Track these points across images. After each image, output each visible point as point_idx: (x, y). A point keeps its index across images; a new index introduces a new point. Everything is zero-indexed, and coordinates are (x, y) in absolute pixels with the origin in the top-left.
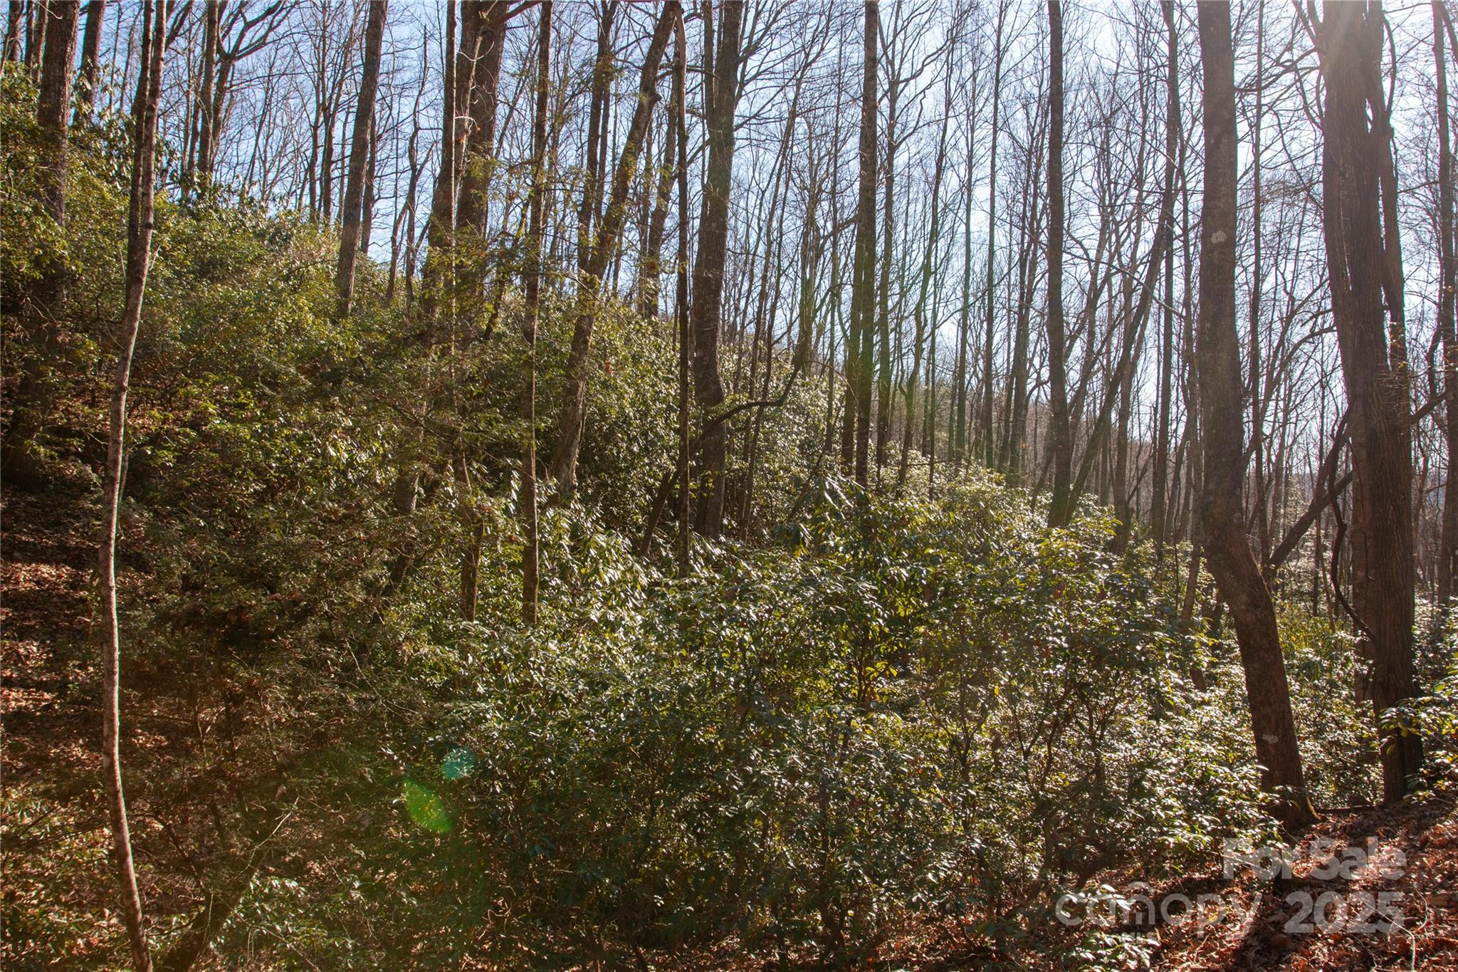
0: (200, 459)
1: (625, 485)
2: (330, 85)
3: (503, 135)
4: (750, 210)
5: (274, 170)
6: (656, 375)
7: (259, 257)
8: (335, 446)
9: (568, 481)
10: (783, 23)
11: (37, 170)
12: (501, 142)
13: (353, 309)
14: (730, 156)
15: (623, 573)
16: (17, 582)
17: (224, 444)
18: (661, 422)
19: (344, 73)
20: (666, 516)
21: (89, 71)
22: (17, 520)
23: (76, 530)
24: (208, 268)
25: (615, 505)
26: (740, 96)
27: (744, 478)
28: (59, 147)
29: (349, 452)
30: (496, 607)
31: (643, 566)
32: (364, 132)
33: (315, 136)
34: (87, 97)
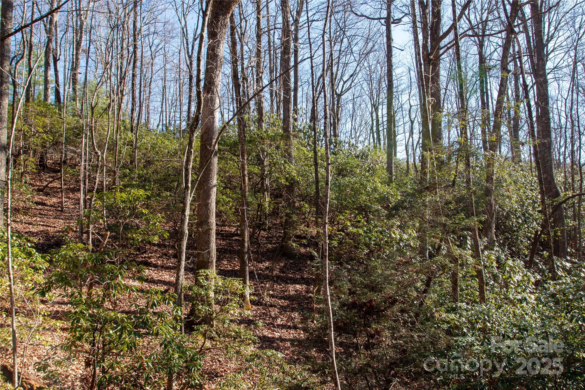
0: (346, 243)
1: (517, 238)
2: (375, 97)
3: (444, 100)
4: (559, 108)
5: (359, 132)
6: (525, 188)
7: (358, 165)
8: (394, 233)
9: (492, 238)
10: (563, 24)
11: (284, 148)
12: (443, 104)
13: (395, 179)
14: (547, 87)
15: (523, 276)
16: (289, 292)
17: (354, 237)
18: (530, 208)
19: (380, 91)
20: (539, 250)
21: (296, 111)
22: (288, 269)
23: (306, 272)
24: (341, 172)
25: (514, 246)
26: (547, 61)
27: (576, 229)
28: (290, 139)
29: (400, 235)
30: (467, 295)
31: (531, 273)
32: (391, 111)
33: (372, 116)
34: (296, 120)
